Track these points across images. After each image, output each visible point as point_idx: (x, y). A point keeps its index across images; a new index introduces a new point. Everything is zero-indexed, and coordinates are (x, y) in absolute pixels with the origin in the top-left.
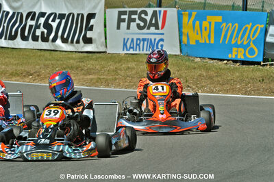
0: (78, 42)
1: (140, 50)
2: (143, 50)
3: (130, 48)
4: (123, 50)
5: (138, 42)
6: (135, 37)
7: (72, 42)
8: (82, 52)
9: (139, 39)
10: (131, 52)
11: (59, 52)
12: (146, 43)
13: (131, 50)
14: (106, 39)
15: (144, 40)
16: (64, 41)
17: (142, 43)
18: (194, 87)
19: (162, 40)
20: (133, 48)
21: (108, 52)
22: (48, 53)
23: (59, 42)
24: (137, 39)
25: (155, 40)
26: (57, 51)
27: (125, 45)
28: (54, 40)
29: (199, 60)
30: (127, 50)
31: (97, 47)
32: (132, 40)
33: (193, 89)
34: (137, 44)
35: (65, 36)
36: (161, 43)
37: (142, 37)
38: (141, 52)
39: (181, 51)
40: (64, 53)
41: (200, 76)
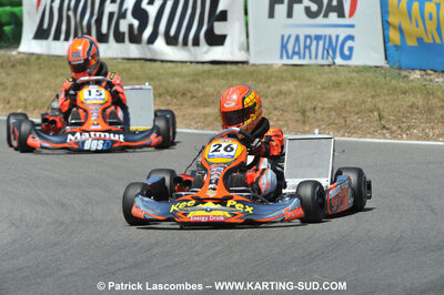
0: (196, 42)
1: (310, 58)
2: (316, 58)
3: (294, 53)
4: (281, 57)
5: (308, 40)
6: (302, 33)
7: (185, 43)
8: (203, 63)
9: (310, 37)
10: (296, 60)
11: (158, 64)
12: (321, 43)
13: (296, 57)
14: (247, 36)
15: (318, 38)
16: (171, 41)
17: (314, 43)
18: (395, 128)
19: (351, 38)
20: (298, 53)
21: (251, 62)
22: (137, 64)
23: (160, 42)
24: (306, 37)
25: (337, 37)
26: (155, 61)
27: (284, 47)
28: (152, 39)
29: (417, 75)
30: (288, 57)
31: (232, 53)
32: (297, 38)
33: (392, 132)
34: (305, 47)
35: (172, 32)
36: (349, 43)
37: (314, 32)
38: (313, 62)
39: (386, 59)
40: (169, 64)
41: (411, 106)
